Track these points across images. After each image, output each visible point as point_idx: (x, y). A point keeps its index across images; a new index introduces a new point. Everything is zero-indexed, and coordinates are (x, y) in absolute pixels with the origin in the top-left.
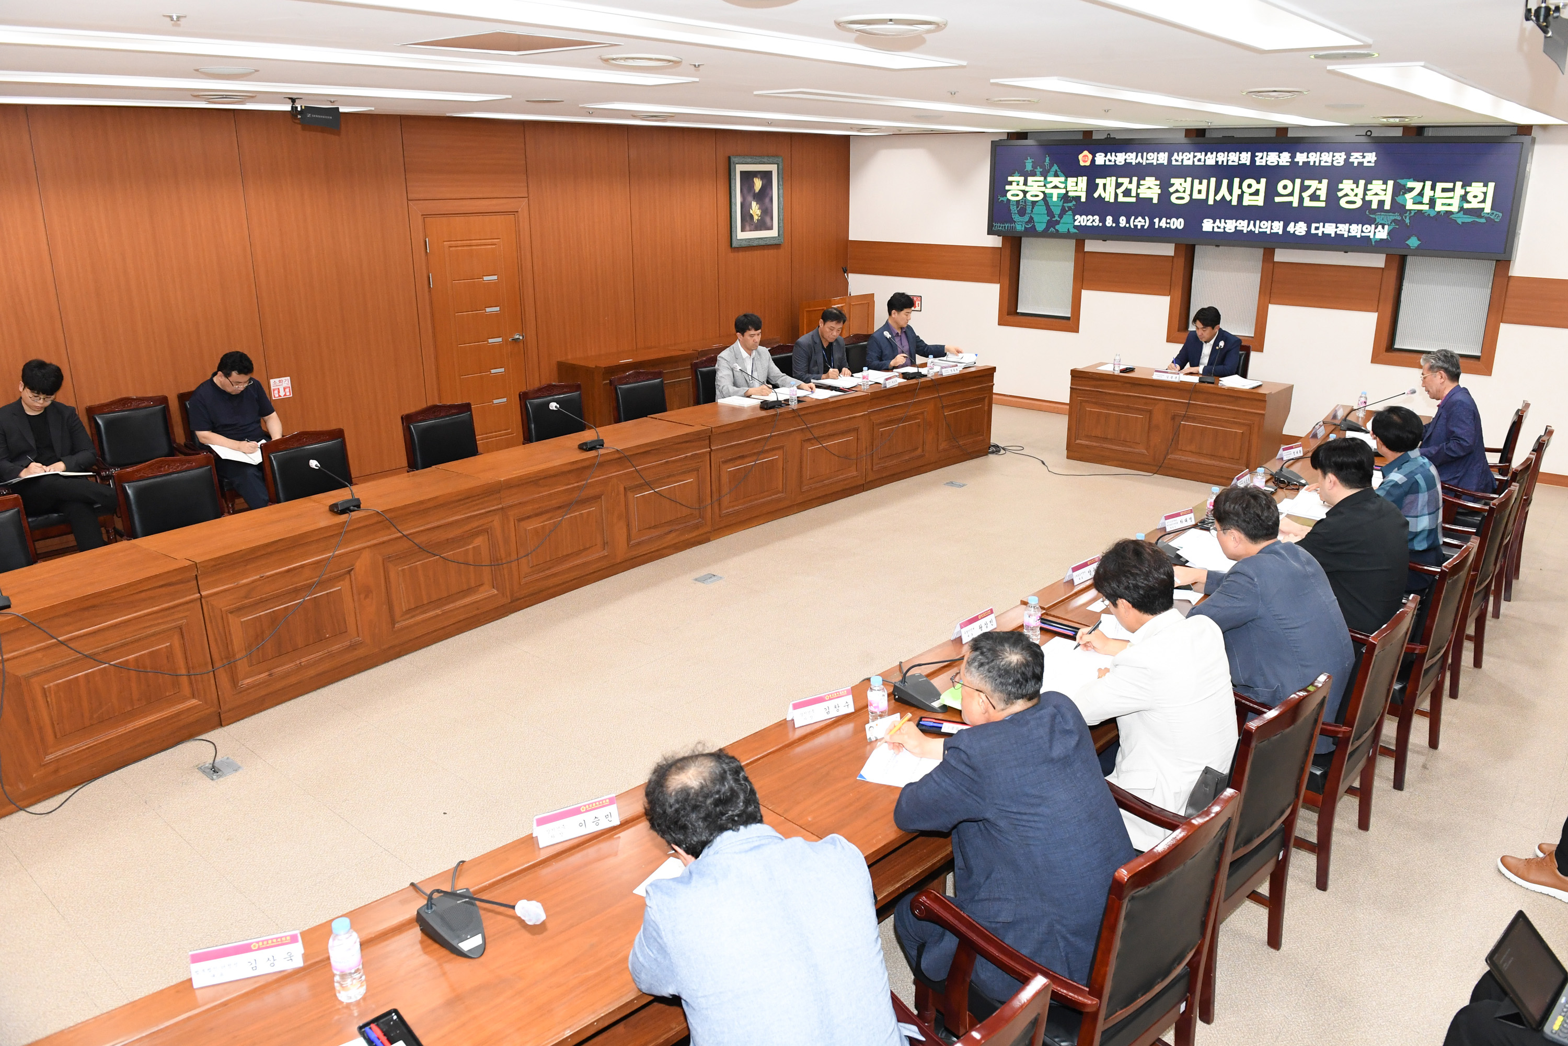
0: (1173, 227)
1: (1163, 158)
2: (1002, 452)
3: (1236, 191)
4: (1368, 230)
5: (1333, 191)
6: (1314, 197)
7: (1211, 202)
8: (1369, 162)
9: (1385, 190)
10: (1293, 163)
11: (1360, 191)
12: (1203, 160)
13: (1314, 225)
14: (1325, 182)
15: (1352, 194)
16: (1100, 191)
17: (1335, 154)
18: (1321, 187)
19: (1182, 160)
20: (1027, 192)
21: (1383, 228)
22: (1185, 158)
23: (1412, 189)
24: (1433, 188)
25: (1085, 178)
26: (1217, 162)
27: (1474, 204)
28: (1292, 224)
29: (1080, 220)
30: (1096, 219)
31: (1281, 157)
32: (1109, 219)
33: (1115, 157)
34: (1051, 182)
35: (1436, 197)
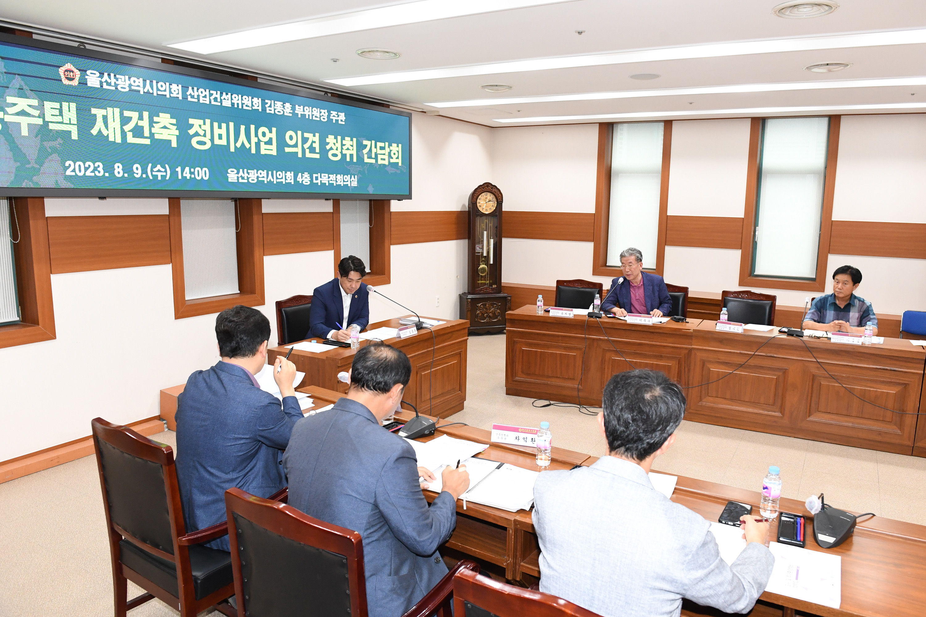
0: (199, 178)
1: (176, 91)
3: (254, 140)
4: (347, 180)
5: (323, 143)
6: (312, 149)
7: (232, 149)
8: (341, 121)
9: (352, 146)
10: (295, 115)
11: (339, 145)
12: (219, 100)
13: (315, 175)
16: (99, 124)
17: (321, 110)
18: (314, 139)
19: (198, 96)
21: (354, 178)
22: (202, 95)
23: (366, 146)
24: (376, 146)
25: (73, 106)
26: (233, 104)
27: (394, 160)
28: (300, 174)
29: (74, 169)
30: (99, 166)
31: (285, 107)
32: (118, 167)
33: (115, 80)
34: (15, 105)
35: (378, 153)
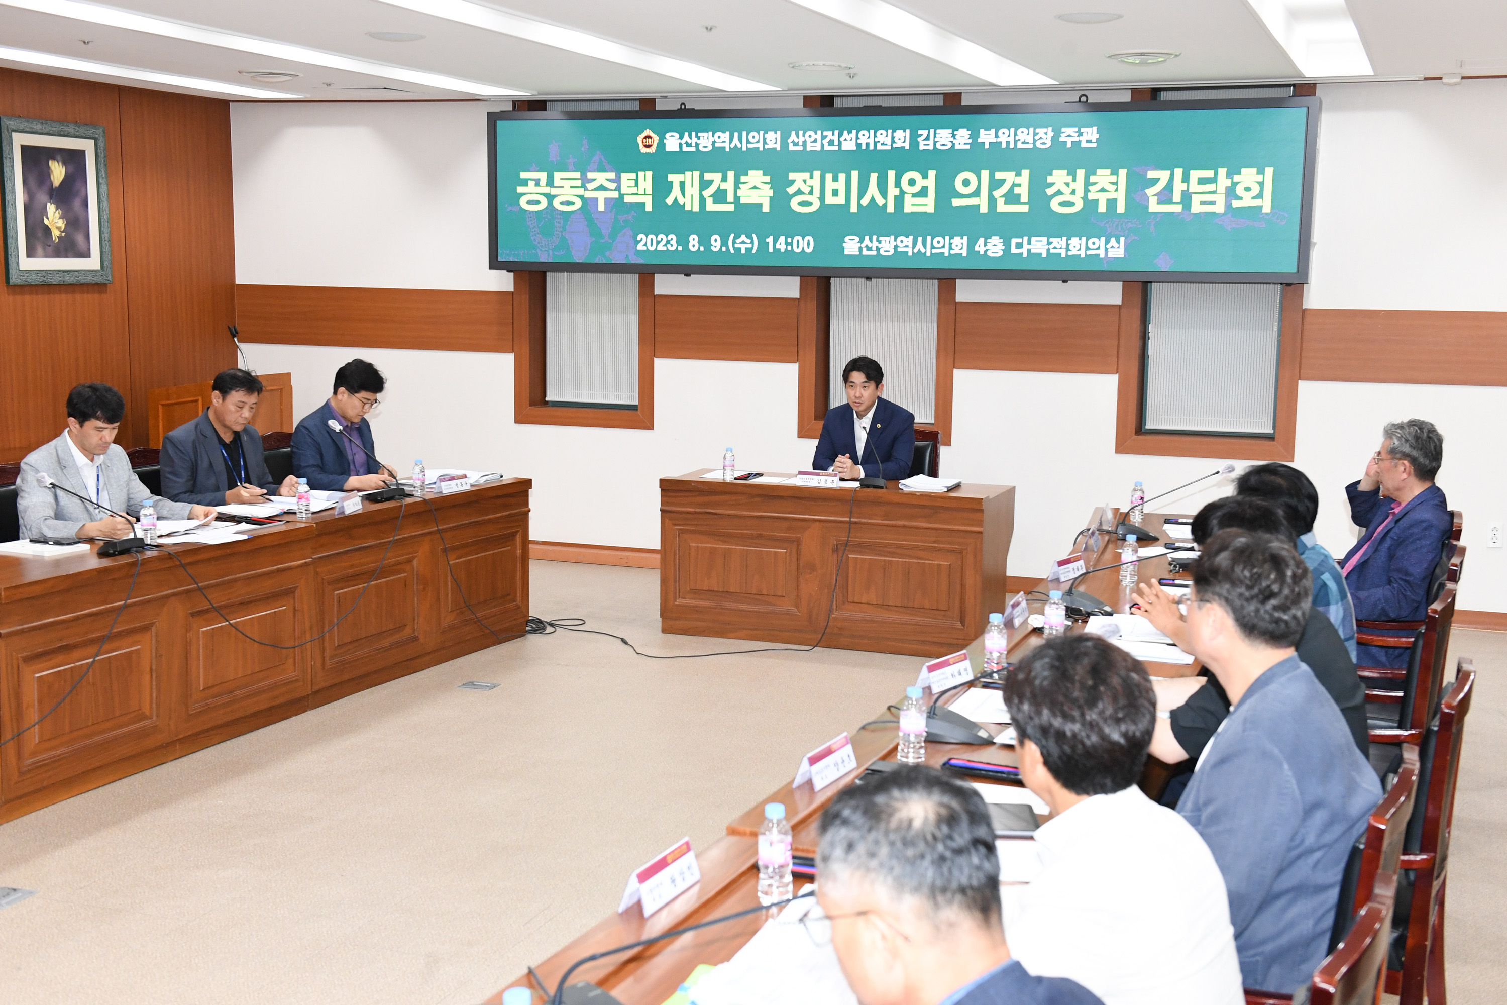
0: (798, 251)
1: (773, 140)
2: (549, 629)
3: (893, 192)
4: (1096, 246)
5: (1038, 186)
6: (1012, 198)
7: (854, 208)
8: (1088, 141)
9: (1116, 184)
10: (976, 146)
11: (1079, 185)
13: (1014, 241)
14: (1026, 173)
15: (1067, 191)
16: (676, 192)
17: (1037, 130)
19: (805, 142)
20: (555, 196)
21: (1118, 242)
22: (809, 140)
23: (1156, 181)
24: (1186, 179)
25: (649, 174)
26: (859, 145)
27: (1247, 201)
28: (982, 240)
29: (646, 242)
30: (672, 239)
31: (956, 137)
32: (694, 239)
33: (696, 140)
34: (594, 180)
35: (1190, 191)
